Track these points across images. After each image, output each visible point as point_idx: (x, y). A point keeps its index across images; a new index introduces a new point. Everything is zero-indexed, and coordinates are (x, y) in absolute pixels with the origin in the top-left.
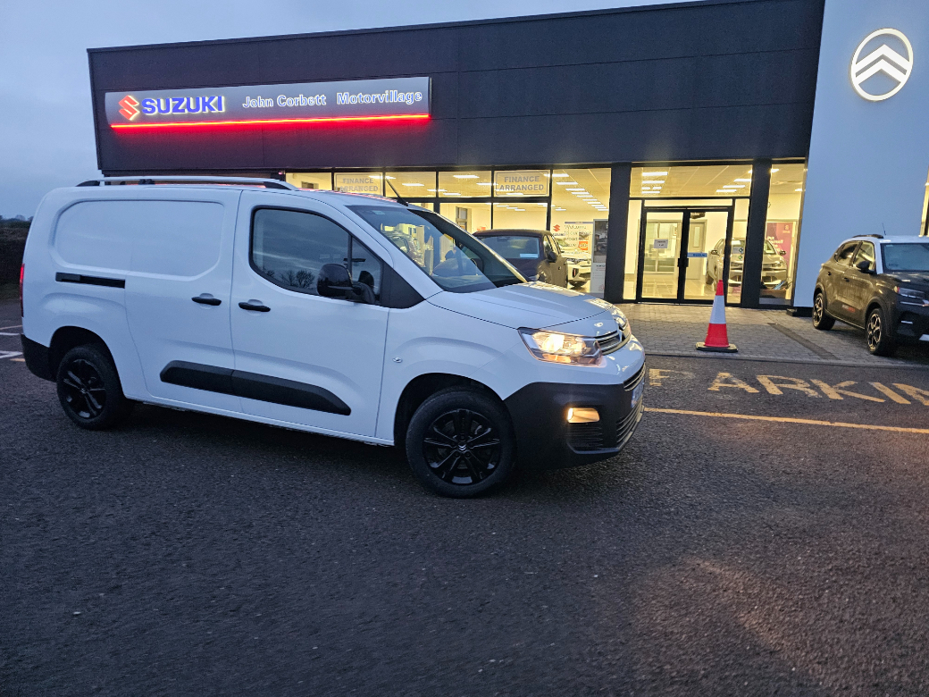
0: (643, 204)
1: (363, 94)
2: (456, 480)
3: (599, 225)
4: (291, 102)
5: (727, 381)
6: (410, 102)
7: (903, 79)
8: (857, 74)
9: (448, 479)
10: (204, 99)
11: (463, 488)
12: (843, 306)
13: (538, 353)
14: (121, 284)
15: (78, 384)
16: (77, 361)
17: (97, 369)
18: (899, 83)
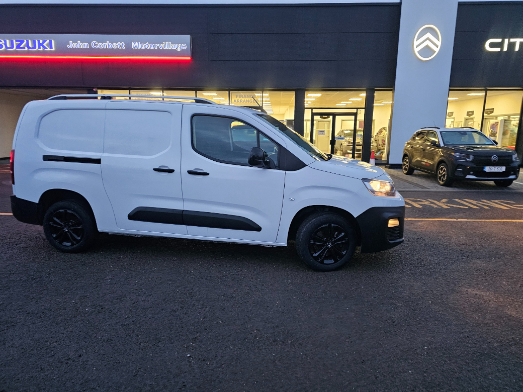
0: (312, 111)
2: (326, 262)
3: (289, 122)
4: (101, 46)
6: (179, 50)
7: (437, 50)
8: (417, 47)
9: (322, 262)
10: (39, 41)
11: (329, 266)
12: (422, 163)
13: (373, 191)
14: (98, 161)
15: (61, 225)
16: (61, 211)
17: (77, 215)
18: (435, 52)
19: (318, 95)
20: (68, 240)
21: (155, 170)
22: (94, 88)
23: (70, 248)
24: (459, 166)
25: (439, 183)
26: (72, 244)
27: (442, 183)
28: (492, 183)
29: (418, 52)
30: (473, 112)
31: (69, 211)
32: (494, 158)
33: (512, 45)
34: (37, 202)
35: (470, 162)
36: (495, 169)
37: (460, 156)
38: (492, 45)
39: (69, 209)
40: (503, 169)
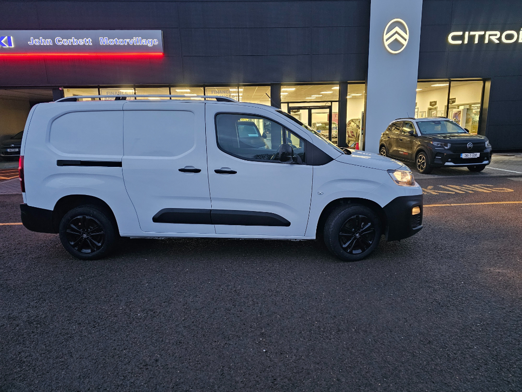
0: (288, 105)
2: (354, 252)
4: (66, 42)
6: (150, 45)
7: (405, 43)
8: (387, 40)
9: (351, 253)
11: (358, 256)
12: (400, 152)
13: (398, 182)
14: (119, 164)
15: (80, 232)
16: (79, 217)
17: (96, 221)
18: (404, 45)
19: (292, 89)
20: (87, 247)
21: (180, 170)
22: (59, 87)
23: (90, 255)
24: (438, 154)
25: (419, 171)
26: (92, 251)
27: (421, 171)
28: (466, 169)
29: (388, 45)
30: (435, 102)
31: (87, 217)
32: (469, 145)
33: (472, 38)
34: (53, 210)
35: (448, 149)
36: (471, 156)
37: (438, 144)
38: (454, 38)
39: (87, 215)
40: (478, 155)
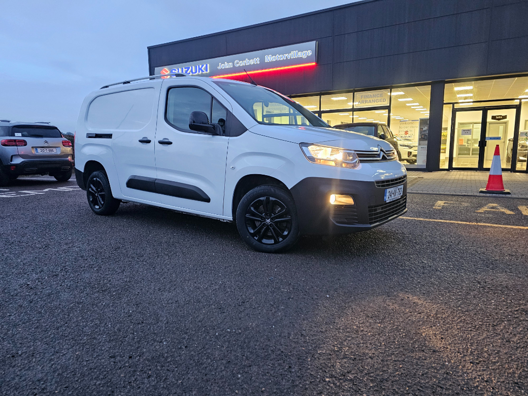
0: (453, 106)
1: (279, 55)
2: (264, 241)
3: (423, 122)
4: (241, 64)
5: (493, 208)
6: (304, 57)
9: (260, 240)
10: (199, 66)
13: (312, 159)
15: (94, 191)
16: (94, 179)
17: (101, 182)
21: (140, 141)
26: (100, 208)
34: (83, 172)
39: (98, 178)
